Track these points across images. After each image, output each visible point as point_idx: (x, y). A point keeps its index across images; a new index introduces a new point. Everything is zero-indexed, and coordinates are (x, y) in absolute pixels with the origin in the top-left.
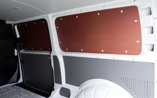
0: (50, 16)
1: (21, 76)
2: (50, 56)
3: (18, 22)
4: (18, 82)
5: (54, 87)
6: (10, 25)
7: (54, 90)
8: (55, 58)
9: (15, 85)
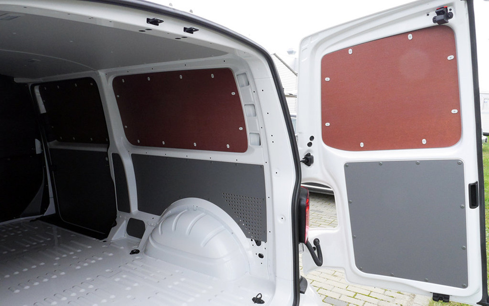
0: (102, 73)
1: (52, 201)
2: (106, 154)
3: (41, 80)
4: (45, 214)
5: (117, 220)
6: (24, 85)
7: (115, 224)
8: (117, 158)
9: (37, 219)
